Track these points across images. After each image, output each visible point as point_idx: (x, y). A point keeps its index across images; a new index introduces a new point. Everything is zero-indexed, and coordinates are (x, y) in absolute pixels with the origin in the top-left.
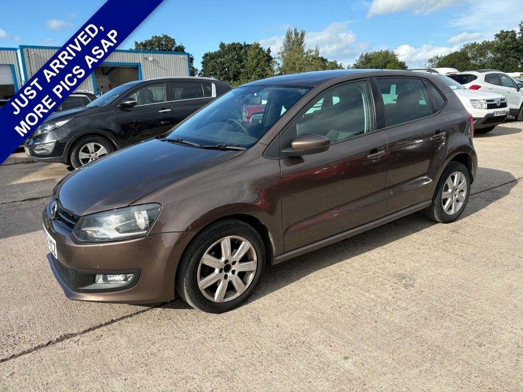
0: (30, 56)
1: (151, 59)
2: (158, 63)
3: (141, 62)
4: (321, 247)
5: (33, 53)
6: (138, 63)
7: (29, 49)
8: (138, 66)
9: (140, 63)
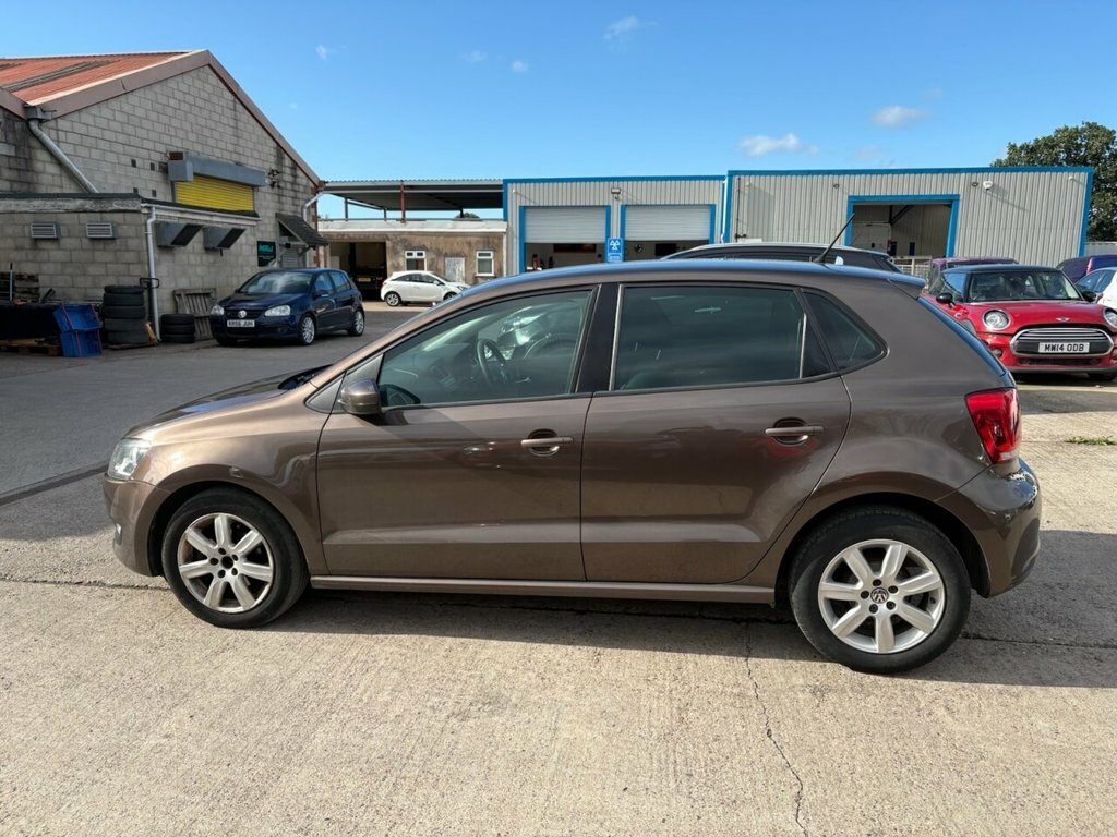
0: (742, 189)
1: (986, 184)
2: (1004, 192)
3: (961, 193)
4: (408, 589)
5: (747, 184)
6: (952, 196)
7: (742, 177)
8: (952, 201)
9: (958, 196)
